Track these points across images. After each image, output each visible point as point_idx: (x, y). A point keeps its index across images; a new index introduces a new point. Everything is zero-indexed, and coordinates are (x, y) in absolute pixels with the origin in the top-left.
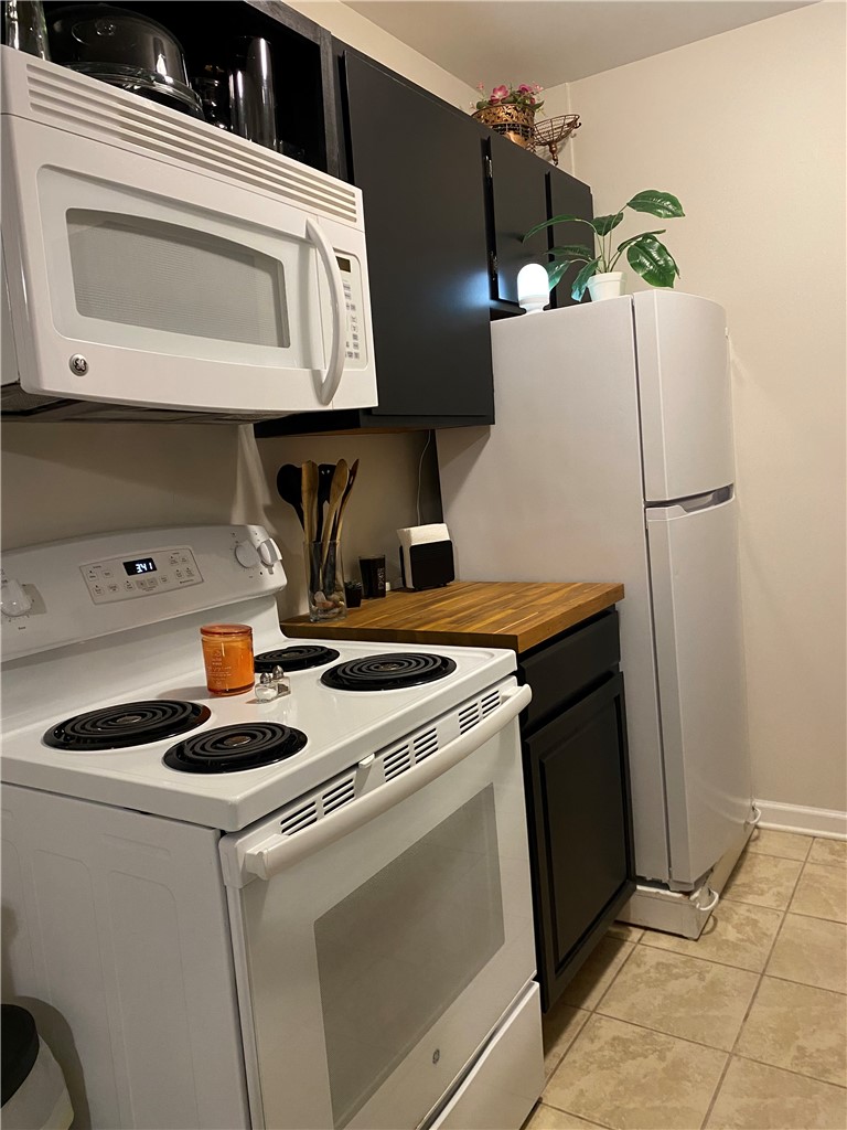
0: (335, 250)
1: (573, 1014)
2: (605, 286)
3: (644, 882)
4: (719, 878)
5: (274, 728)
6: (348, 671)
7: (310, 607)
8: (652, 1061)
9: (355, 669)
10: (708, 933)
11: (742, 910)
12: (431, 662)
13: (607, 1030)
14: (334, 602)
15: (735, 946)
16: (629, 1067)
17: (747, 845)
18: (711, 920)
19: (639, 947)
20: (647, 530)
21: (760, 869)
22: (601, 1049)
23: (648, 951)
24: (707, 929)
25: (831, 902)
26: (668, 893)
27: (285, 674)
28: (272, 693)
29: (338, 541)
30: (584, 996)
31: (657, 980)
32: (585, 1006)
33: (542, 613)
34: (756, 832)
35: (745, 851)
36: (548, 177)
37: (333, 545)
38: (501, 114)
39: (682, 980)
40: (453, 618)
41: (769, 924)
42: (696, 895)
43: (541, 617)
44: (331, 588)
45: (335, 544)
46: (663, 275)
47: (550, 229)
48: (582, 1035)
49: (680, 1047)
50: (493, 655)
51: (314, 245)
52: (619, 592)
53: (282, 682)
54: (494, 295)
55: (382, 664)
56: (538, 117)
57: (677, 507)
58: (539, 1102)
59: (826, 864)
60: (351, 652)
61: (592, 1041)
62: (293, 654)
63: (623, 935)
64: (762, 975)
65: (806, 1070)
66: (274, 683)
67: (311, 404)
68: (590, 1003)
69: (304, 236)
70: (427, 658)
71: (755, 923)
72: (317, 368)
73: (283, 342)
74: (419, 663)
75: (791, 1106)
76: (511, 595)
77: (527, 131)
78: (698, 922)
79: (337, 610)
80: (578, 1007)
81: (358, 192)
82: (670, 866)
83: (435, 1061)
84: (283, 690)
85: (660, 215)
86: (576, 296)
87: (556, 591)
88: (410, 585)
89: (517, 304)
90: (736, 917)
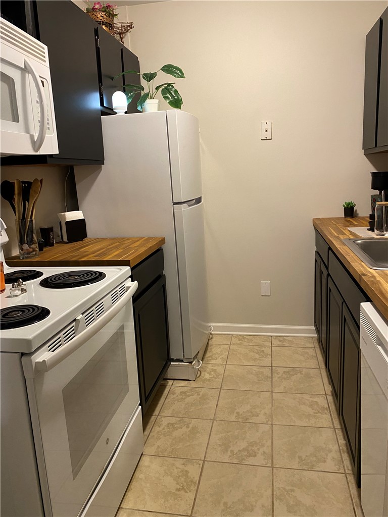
0: (40, 77)
1: (150, 418)
2: (151, 106)
3: (173, 360)
4: (200, 355)
5: (33, 307)
6: (53, 279)
7: (20, 251)
8: (184, 429)
9: (57, 279)
10: (198, 377)
11: (210, 366)
12: (94, 274)
13: (165, 421)
14: (33, 249)
15: (209, 380)
16: (176, 433)
17: (208, 341)
18: (199, 372)
19: (172, 387)
20: (174, 214)
21: (214, 350)
22: (164, 429)
23: (176, 388)
24: (198, 376)
25: (241, 358)
26: (183, 363)
27: (24, 283)
28: (18, 292)
29: (33, 219)
30: (153, 411)
31: (182, 398)
32: (154, 414)
33: (136, 251)
34: (211, 336)
35: (208, 344)
36: (122, 50)
37: (31, 221)
38: (99, 16)
39: (191, 397)
40: (95, 254)
41: (220, 370)
42: (194, 362)
43: (136, 253)
44: (31, 242)
45: (32, 220)
46: (177, 103)
47: (123, 75)
48: (155, 425)
49: (194, 422)
50: (121, 270)
51: (29, 72)
52: (163, 241)
53: (23, 287)
54: (102, 104)
55: (69, 276)
56: (115, 20)
57: (185, 205)
58: (142, 454)
59: (237, 344)
60: (48, 272)
61: (160, 427)
62: (19, 274)
63: (165, 383)
64: (220, 389)
65: (240, 420)
66: (19, 287)
67: (30, 152)
68: (156, 412)
69: (23, 67)
70: (91, 272)
71: (215, 370)
72: (32, 134)
73: (16, 119)
74: (88, 275)
75: (237, 434)
76: (117, 244)
77: (110, 26)
78: (195, 373)
79: (34, 253)
80: (152, 415)
81: (46, 47)
82: (184, 352)
83: (107, 443)
84: (23, 291)
85: (175, 76)
86: (139, 108)
87: (138, 241)
88: (65, 240)
89: (112, 110)
90: (208, 369)
